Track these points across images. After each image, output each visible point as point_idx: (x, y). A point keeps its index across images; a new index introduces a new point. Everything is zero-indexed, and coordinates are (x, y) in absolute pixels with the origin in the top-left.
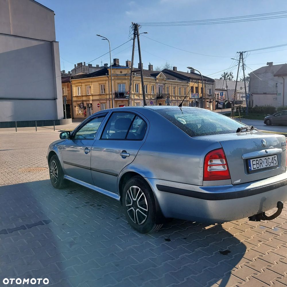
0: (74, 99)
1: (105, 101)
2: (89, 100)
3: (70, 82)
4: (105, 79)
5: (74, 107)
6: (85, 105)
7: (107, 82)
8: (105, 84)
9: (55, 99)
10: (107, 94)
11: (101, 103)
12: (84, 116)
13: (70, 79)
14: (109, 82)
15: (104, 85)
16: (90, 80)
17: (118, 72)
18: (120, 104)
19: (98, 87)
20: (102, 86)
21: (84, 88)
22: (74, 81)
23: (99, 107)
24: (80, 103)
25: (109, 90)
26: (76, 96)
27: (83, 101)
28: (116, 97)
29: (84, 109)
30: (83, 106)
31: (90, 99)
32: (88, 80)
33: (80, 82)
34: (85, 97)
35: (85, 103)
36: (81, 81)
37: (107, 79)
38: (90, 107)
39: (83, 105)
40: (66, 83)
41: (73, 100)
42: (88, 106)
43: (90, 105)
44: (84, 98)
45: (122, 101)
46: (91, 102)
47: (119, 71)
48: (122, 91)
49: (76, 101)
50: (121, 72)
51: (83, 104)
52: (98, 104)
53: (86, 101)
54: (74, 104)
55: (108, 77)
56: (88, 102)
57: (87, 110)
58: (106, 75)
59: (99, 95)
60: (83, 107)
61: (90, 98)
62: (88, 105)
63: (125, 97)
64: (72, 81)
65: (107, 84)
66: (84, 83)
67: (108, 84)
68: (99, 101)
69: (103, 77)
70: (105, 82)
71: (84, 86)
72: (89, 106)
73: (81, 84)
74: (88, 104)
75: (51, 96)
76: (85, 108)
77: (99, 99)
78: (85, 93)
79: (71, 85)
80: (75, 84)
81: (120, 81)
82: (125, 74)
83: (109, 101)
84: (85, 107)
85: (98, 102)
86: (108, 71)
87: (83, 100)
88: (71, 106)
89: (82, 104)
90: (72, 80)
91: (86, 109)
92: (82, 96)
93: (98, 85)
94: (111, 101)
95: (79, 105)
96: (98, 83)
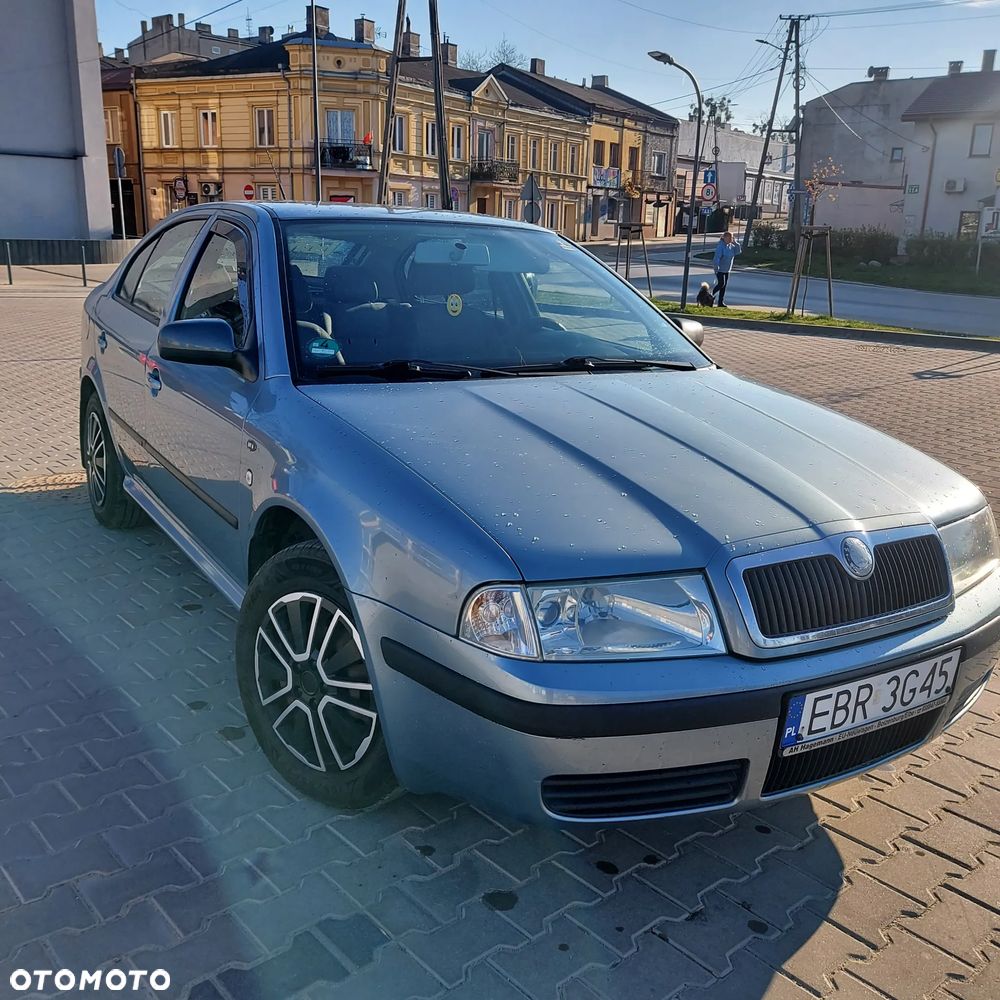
0: (150, 161)
1: (273, 178)
2: (205, 169)
3: (131, 90)
4: (274, 86)
5: (149, 192)
6: (195, 188)
7: (283, 100)
8: (274, 109)
9: (76, 155)
10: (280, 150)
11: (260, 184)
13: (133, 75)
14: (290, 100)
15: (270, 113)
16: (216, 88)
17: (326, 61)
18: (333, 193)
19: (247, 116)
20: (261, 113)
21: (191, 117)
22: (147, 87)
24: (172, 177)
25: (291, 133)
26: (154, 150)
27: (185, 171)
30: (187, 191)
31: (211, 166)
32: (206, 87)
33: (174, 93)
34: (193, 154)
35: (193, 179)
36: (176, 89)
37: (283, 85)
38: (212, 197)
39: (186, 186)
40: (114, 93)
41: (146, 166)
42: (207, 192)
43: (212, 187)
44: (190, 161)
45: (341, 180)
46: (216, 177)
47: (332, 56)
48: (339, 139)
49: (159, 170)
50: (339, 62)
51: (186, 182)
52: (248, 188)
53: (195, 170)
54: (150, 179)
55: (287, 80)
56: (204, 177)
58: (279, 71)
59: (249, 150)
60: (187, 194)
61: (211, 160)
62: (205, 187)
63: (353, 165)
64: (142, 85)
65: (284, 108)
66: (189, 96)
67: (286, 108)
68: (249, 176)
69: (267, 80)
70: (275, 98)
71: (190, 110)
72: (212, 193)
73: (177, 102)
74: (207, 186)
75: (59, 144)
76: (191, 199)
77: (248, 166)
78: (192, 137)
79: (136, 103)
80: (150, 98)
81: (334, 99)
82: (355, 73)
83: (288, 176)
84: (195, 194)
85: (246, 180)
86: (287, 53)
87: (184, 169)
88: (136, 189)
89: (180, 184)
90: (138, 81)
92: (183, 151)
93: (246, 109)
94: (298, 179)
95: (171, 188)
96: (243, 101)
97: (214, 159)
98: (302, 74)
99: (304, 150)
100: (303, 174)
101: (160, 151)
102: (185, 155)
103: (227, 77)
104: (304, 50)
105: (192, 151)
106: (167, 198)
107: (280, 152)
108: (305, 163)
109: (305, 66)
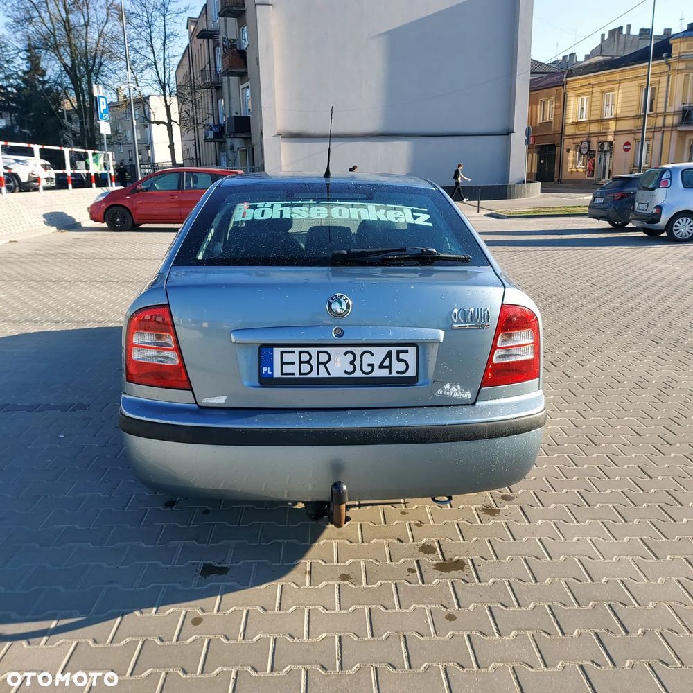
0: (569, 130)
2: (605, 133)
3: (563, 85)
5: (565, 151)
6: (594, 146)
7: (664, 79)
8: (657, 86)
9: (508, 132)
10: (657, 115)
11: (638, 140)
12: (588, 177)
13: (565, 76)
14: (668, 78)
15: (653, 89)
16: (618, 77)
19: (637, 93)
21: (599, 98)
22: (574, 82)
23: (627, 150)
24: (581, 140)
25: (666, 101)
26: (573, 124)
27: (589, 135)
28: (682, 121)
29: (591, 158)
30: (589, 148)
31: (610, 130)
33: (590, 84)
34: (596, 124)
35: (594, 141)
36: (592, 81)
37: (665, 68)
38: (606, 152)
39: (589, 146)
40: (553, 89)
41: (566, 134)
42: (602, 148)
43: (606, 145)
44: (594, 128)
46: (610, 138)
49: (573, 136)
51: (589, 142)
52: (627, 144)
53: (597, 134)
54: (568, 143)
55: (669, 64)
56: (602, 139)
57: (597, 159)
58: (663, 58)
59: (634, 117)
60: (589, 150)
61: (610, 126)
62: (601, 145)
64: (570, 81)
65: (664, 85)
66: (599, 84)
67: (665, 84)
68: (632, 135)
69: (655, 66)
70: (658, 79)
71: (599, 94)
72: (605, 149)
73: (591, 90)
74: (603, 144)
75: (497, 126)
76: (591, 154)
77: (633, 128)
78: (598, 112)
79: (565, 94)
80: (574, 89)
83: (660, 134)
84: (594, 150)
85: (629, 138)
86: (671, 45)
88: (558, 149)
89: (586, 145)
90: (568, 79)
91: (594, 156)
92: (590, 122)
93: (637, 88)
94: (667, 135)
95: (578, 148)
96: (636, 83)
97: (612, 126)
98: (680, 59)
99: (674, 113)
100: (672, 130)
101: (576, 124)
102: (592, 125)
103: (626, 68)
104: (683, 41)
105: (596, 121)
106: (576, 157)
107: (657, 116)
108: (674, 122)
109: (683, 52)
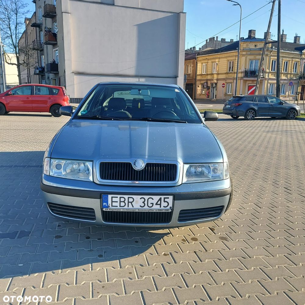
0: (198, 78)
1: (232, 81)
2: (213, 79)
3: (196, 59)
4: (235, 54)
5: (197, 86)
6: (209, 85)
7: (237, 58)
8: (234, 61)
9: (176, 77)
10: (235, 73)
11: (227, 83)
12: (207, 97)
13: (196, 55)
15: (233, 62)
16: (218, 56)
17: (252, 46)
18: (249, 85)
19: (226, 64)
20: (230, 62)
21: (211, 65)
22: (200, 58)
23: (223, 87)
24: (203, 82)
26: (200, 75)
27: (207, 80)
28: (245, 76)
29: (208, 89)
30: (207, 86)
32: (215, 57)
33: (207, 59)
35: (209, 82)
36: (207, 57)
38: (214, 87)
39: (207, 84)
40: (191, 60)
41: (197, 79)
42: (213, 86)
43: (214, 84)
44: (209, 77)
45: (253, 81)
46: (216, 81)
47: (254, 44)
48: (253, 68)
49: (200, 80)
50: (256, 46)
51: (207, 83)
52: (224, 84)
53: (210, 80)
54: (198, 83)
56: (212, 82)
57: (210, 90)
58: (236, 50)
59: (226, 73)
62: (212, 84)
63: (257, 76)
64: (199, 57)
65: (236, 61)
66: (211, 59)
68: (225, 81)
69: (234, 53)
70: (235, 58)
71: (211, 63)
72: (214, 86)
73: (207, 61)
75: (171, 74)
76: (208, 88)
77: (225, 78)
78: (210, 71)
79: (196, 62)
80: (200, 61)
81: (253, 57)
82: (261, 49)
84: (209, 87)
85: (223, 82)
86: (240, 44)
87: (207, 79)
88: (194, 85)
90: (198, 56)
91: (209, 89)
92: (207, 75)
93: (226, 62)
94: (239, 81)
95: (203, 85)
96: (226, 59)
97: (215, 77)
98: (243, 50)
99: (242, 72)
100: (241, 79)
101: (201, 75)
102: (208, 76)
103: (222, 53)
104: (245, 43)
105: (210, 74)
106: (202, 88)
107: (234, 73)
108: (242, 76)
109: (245, 48)
